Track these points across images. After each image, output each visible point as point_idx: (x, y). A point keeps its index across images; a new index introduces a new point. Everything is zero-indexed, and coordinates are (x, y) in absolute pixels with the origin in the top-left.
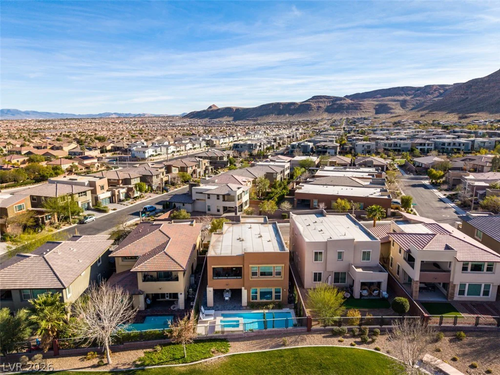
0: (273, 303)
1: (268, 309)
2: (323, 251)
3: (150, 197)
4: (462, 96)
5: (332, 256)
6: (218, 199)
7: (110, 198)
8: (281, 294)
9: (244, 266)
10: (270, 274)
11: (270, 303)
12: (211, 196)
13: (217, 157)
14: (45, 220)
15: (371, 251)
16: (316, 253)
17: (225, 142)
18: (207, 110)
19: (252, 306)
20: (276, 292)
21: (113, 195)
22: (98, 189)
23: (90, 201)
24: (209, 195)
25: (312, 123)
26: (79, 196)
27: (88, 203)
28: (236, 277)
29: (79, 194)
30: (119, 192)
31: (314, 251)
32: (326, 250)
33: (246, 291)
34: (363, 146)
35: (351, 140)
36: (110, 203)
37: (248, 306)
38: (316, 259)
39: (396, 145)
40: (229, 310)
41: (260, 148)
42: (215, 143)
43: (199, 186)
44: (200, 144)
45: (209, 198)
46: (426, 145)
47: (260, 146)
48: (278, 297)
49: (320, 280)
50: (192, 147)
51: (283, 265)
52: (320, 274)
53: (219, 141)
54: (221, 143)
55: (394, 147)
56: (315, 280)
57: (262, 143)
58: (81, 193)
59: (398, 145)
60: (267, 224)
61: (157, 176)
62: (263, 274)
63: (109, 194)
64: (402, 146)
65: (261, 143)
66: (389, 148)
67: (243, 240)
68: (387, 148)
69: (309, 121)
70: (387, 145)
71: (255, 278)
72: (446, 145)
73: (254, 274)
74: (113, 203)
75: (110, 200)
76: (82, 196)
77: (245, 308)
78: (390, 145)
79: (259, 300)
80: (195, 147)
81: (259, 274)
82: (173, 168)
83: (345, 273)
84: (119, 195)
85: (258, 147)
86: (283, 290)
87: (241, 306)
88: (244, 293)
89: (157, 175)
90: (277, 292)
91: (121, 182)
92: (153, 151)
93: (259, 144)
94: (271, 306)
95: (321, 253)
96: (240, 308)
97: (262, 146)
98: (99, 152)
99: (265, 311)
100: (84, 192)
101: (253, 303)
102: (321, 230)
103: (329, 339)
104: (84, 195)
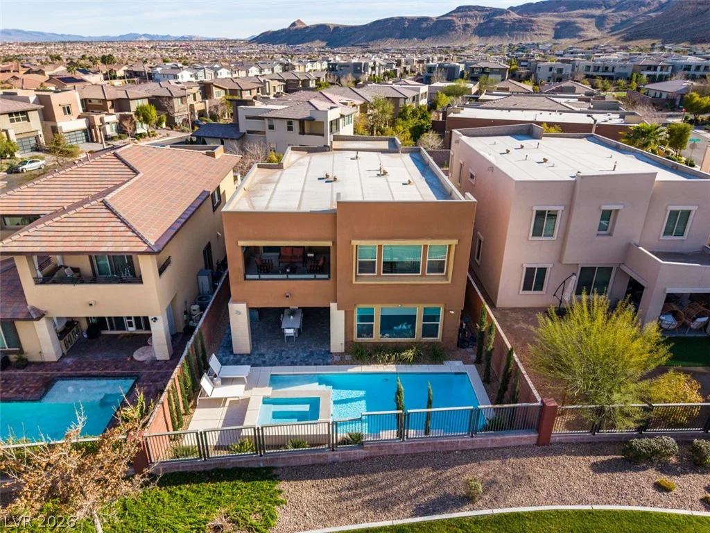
0: (419, 345)
1: (403, 362)
2: (560, 208)
3: (168, 135)
4: (700, 7)
5: (585, 220)
6: (290, 129)
7: (85, 131)
8: (440, 323)
9: (335, 243)
10: (414, 268)
11: (408, 346)
12: (276, 123)
13: (298, 81)
15: (693, 208)
16: (540, 214)
17: (315, 68)
18: (289, 29)
19: (359, 353)
20: (426, 318)
21: (91, 126)
22: (58, 112)
23: (40, 132)
24: (271, 119)
25: (455, 51)
26: (12, 121)
27: (37, 138)
28: (312, 276)
29: (10, 114)
30: (101, 120)
31: (536, 208)
32: (570, 208)
33: (342, 313)
34: (551, 69)
35: (525, 64)
36: (88, 141)
37: (346, 352)
38: (537, 232)
39: (607, 68)
40: (293, 364)
41: (374, 72)
44: (273, 70)
45: (272, 127)
46: (659, 68)
47: (373, 69)
48: (430, 331)
49: (539, 286)
51: (454, 242)
52: (542, 271)
53: (305, 67)
54: (307, 70)
55: (603, 71)
56: (527, 286)
57: (377, 64)
58: (17, 113)
59: (610, 69)
60: (398, 152)
61: (183, 98)
62: (390, 267)
63: (82, 124)
64: (616, 70)
65: (374, 63)
66: (595, 74)
67: (335, 180)
68: (590, 73)
69: (449, 47)
70: (591, 69)
71: (368, 280)
72: (693, 68)
73: (366, 267)
74: (92, 141)
75: (86, 136)
76: (18, 120)
77: (337, 358)
78: (597, 69)
79: (377, 336)
80: (263, 73)
81: (379, 267)
82: (215, 90)
83: (610, 269)
84: (102, 129)
85: (370, 70)
86: (446, 312)
87: (329, 352)
88: (338, 319)
89: (181, 97)
90: (430, 317)
91: (109, 104)
92: (191, 76)
93: (371, 64)
94: (409, 354)
95: (553, 216)
96: (326, 357)
97: (377, 68)
98: (103, 78)
99: (391, 368)
100: (24, 113)
101: (360, 344)
102: (545, 160)
103: (619, 477)
104: (23, 119)
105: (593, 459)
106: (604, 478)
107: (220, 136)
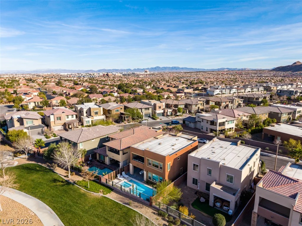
2: (199, 165)
3: (186, 116)
5: (204, 170)
6: (207, 123)
7: (163, 113)
9: (144, 157)
10: (157, 167)
12: (204, 120)
14: (126, 118)
15: (233, 176)
21: (164, 112)
22: (157, 108)
23: (151, 113)
24: (203, 119)
26: (145, 110)
27: (150, 114)
29: (145, 108)
30: (167, 111)
31: (193, 163)
36: (163, 116)
38: (194, 169)
42: (272, 89)
44: (258, 89)
49: (196, 184)
50: (251, 91)
51: (163, 164)
52: (197, 180)
53: (277, 87)
56: (194, 183)
58: (147, 108)
60: (191, 140)
61: (196, 105)
62: (154, 165)
63: (162, 111)
74: (164, 116)
75: (163, 114)
76: (147, 110)
77: (145, 182)
79: (151, 180)
81: (152, 165)
82: (211, 102)
84: (167, 113)
86: (163, 179)
87: (143, 180)
88: (145, 173)
91: (173, 106)
92: (220, 91)
94: (155, 186)
95: (197, 166)
98: (192, 90)
99: (151, 188)
100: (148, 108)
104: (148, 110)
105: (154, 211)
107: (190, 121)
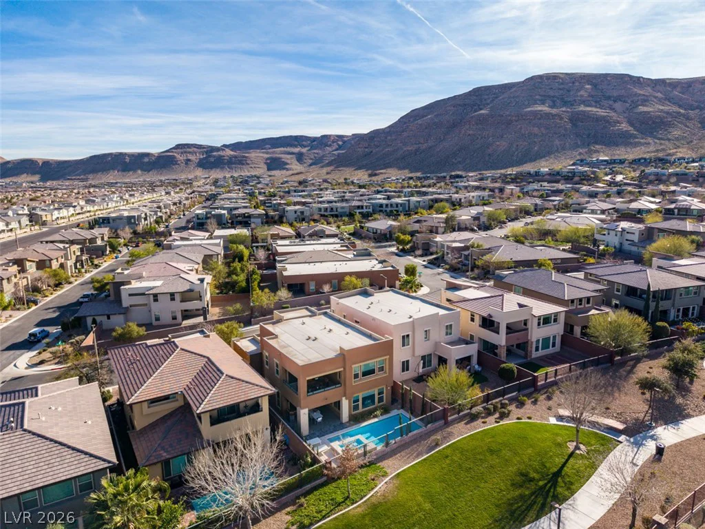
0: (381, 407)
1: (376, 416)
2: (410, 333)
3: (10, 316)
4: (366, 150)
5: (420, 336)
6: (173, 299)
8: (384, 395)
9: (344, 369)
10: (373, 372)
11: (375, 410)
12: (159, 297)
13: (85, 240)
15: (452, 323)
16: (403, 337)
17: (61, 215)
19: (356, 419)
20: (379, 394)
24: (155, 296)
25: (183, 183)
28: (334, 387)
31: (401, 335)
32: (414, 332)
33: (347, 401)
34: (296, 212)
37: (350, 421)
38: (403, 345)
39: (332, 209)
40: (332, 432)
41: (146, 222)
42: (44, 219)
43: (131, 284)
44: (19, 222)
45: (156, 300)
46: (364, 207)
47: (145, 219)
48: (381, 400)
49: (408, 370)
50: (5, 228)
51: (388, 357)
52: (408, 361)
53: (52, 215)
54: (54, 218)
55: (330, 211)
56: (403, 371)
57: (148, 214)
59: (335, 209)
60: (316, 315)
62: (365, 374)
64: (339, 210)
65: (146, 214)
66: (326, 214)
67: (316, 339)
68: (322, 213)
69: (177, 180)
70: (323, 210)
71: (357, 382)
72: (384, 206)
73: (356, 376)
77: (346, 425)
78: (326, 209)
79: (361, 409)
80: (10, 227)
81: (360, 375)
82: (28, 264)
83: (431, 354)
85: (143, 220)
86: (387, 388)
87: (342, 423)
88: (345, 405)
89: (8, 279)
93: (143, 215)
94: (378, 413)
95: (408, 336)
96: (342, 426)
97: (148, 218)
101: (355, 414)
102: (390, 311)
103: (472, 424)
105: (463, 423)
106: (468, 426)
107: (107, 312)
